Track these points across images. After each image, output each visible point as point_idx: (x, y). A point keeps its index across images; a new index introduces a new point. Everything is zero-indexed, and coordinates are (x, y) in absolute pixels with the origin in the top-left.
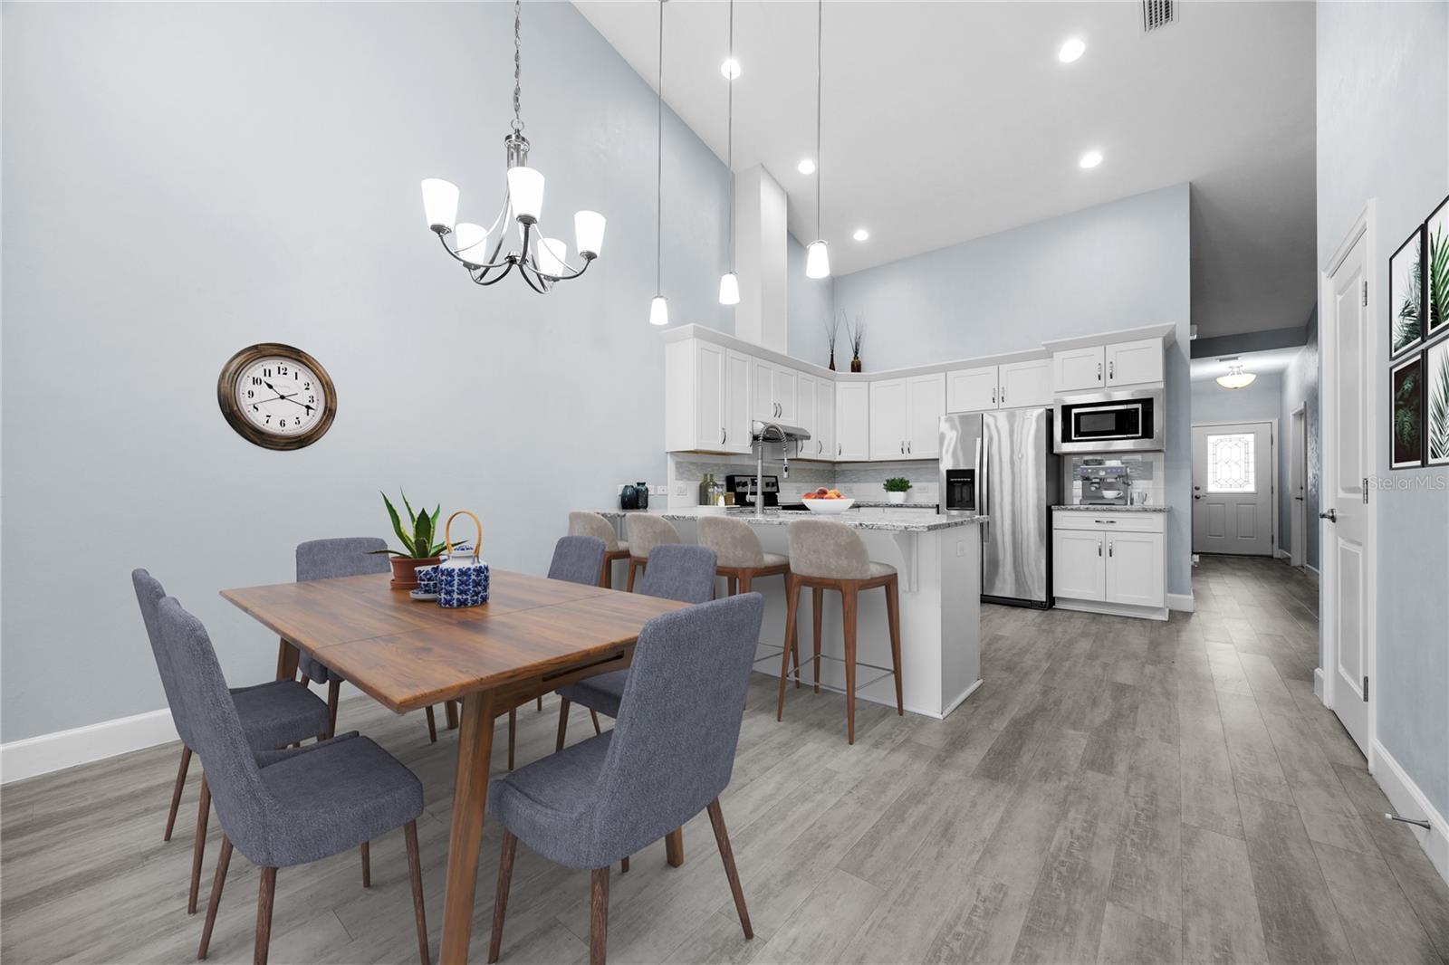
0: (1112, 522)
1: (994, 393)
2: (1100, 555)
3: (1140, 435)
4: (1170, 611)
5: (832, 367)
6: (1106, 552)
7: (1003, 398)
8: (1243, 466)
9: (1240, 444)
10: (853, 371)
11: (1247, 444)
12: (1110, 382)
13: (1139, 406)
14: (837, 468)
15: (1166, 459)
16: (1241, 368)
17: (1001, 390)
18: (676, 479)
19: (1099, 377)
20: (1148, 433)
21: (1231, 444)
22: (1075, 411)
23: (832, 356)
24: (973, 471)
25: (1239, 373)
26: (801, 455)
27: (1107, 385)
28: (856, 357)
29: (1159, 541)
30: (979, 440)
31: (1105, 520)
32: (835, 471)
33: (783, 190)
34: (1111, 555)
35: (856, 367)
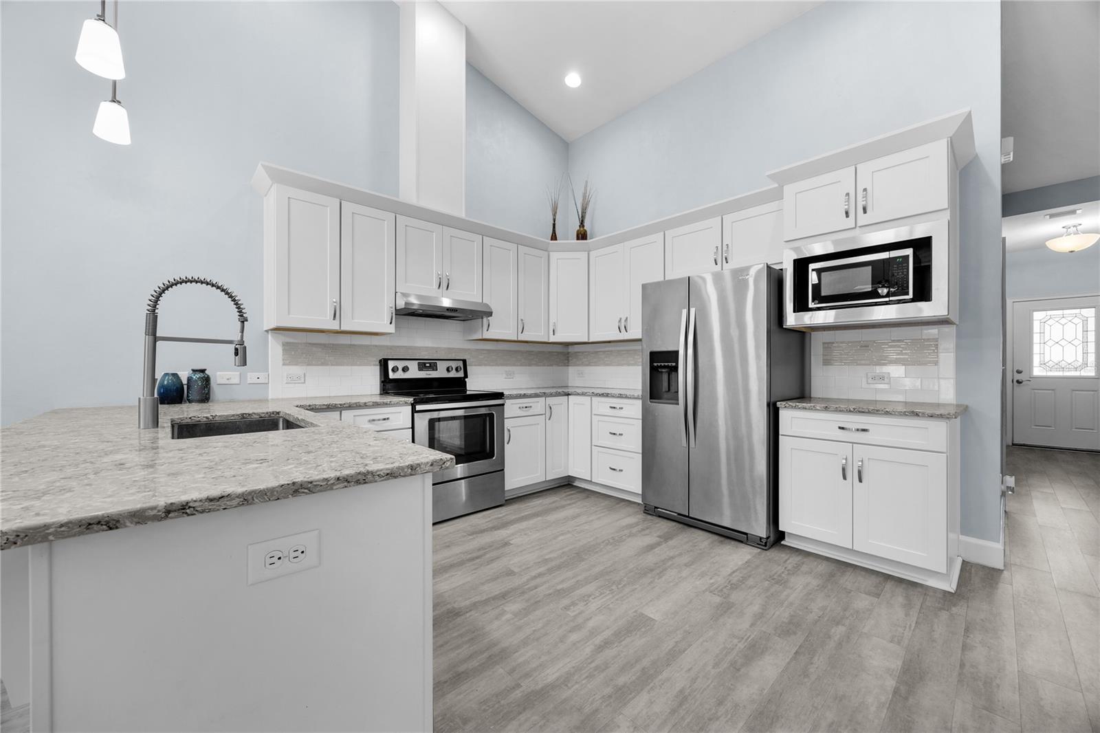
0: (864, 430)
1: (716, 253)
2: (845, 478)
3: (911, 296)
4: (964, 563)
5: (554, 237)
6: (852, 474)
7: (726, 259)
8: (1081, 346)
9: (1076, 320)
10: (578, 239)
11: (1085, 321)
12: (863, 219)
13: (909, 252)
14: (571, 349)
15: (959, 336)
16: (1079, 228)
17: (725, 248)
18: (284, 364)
19: (847, 213)
20: (923, 293)
21: (1063, 321)
22: (812, 266)
23: (554, 225)
24: (677, 353)
25: (1076, 233)
26: (487, 335)
27: (859, 224)
28: (582, 224)
29: (938, 467)
30: (685, 312)
31: (854, 427)
32: (568, 353)
33: (460, 23)
34: (860, 481)
35: (582, 236)
